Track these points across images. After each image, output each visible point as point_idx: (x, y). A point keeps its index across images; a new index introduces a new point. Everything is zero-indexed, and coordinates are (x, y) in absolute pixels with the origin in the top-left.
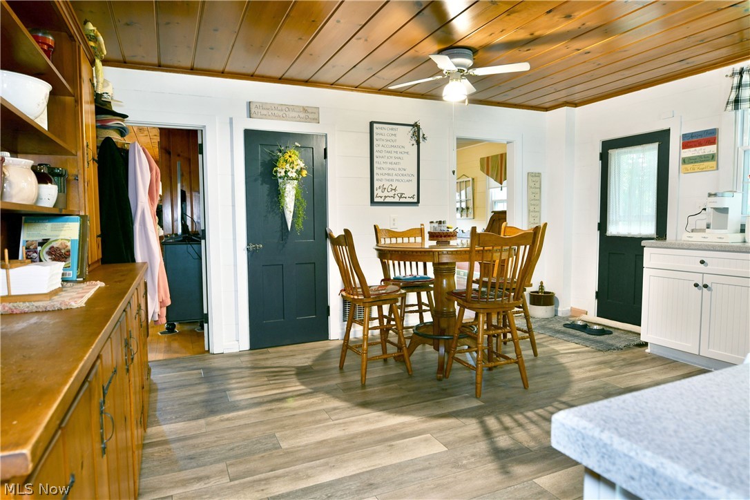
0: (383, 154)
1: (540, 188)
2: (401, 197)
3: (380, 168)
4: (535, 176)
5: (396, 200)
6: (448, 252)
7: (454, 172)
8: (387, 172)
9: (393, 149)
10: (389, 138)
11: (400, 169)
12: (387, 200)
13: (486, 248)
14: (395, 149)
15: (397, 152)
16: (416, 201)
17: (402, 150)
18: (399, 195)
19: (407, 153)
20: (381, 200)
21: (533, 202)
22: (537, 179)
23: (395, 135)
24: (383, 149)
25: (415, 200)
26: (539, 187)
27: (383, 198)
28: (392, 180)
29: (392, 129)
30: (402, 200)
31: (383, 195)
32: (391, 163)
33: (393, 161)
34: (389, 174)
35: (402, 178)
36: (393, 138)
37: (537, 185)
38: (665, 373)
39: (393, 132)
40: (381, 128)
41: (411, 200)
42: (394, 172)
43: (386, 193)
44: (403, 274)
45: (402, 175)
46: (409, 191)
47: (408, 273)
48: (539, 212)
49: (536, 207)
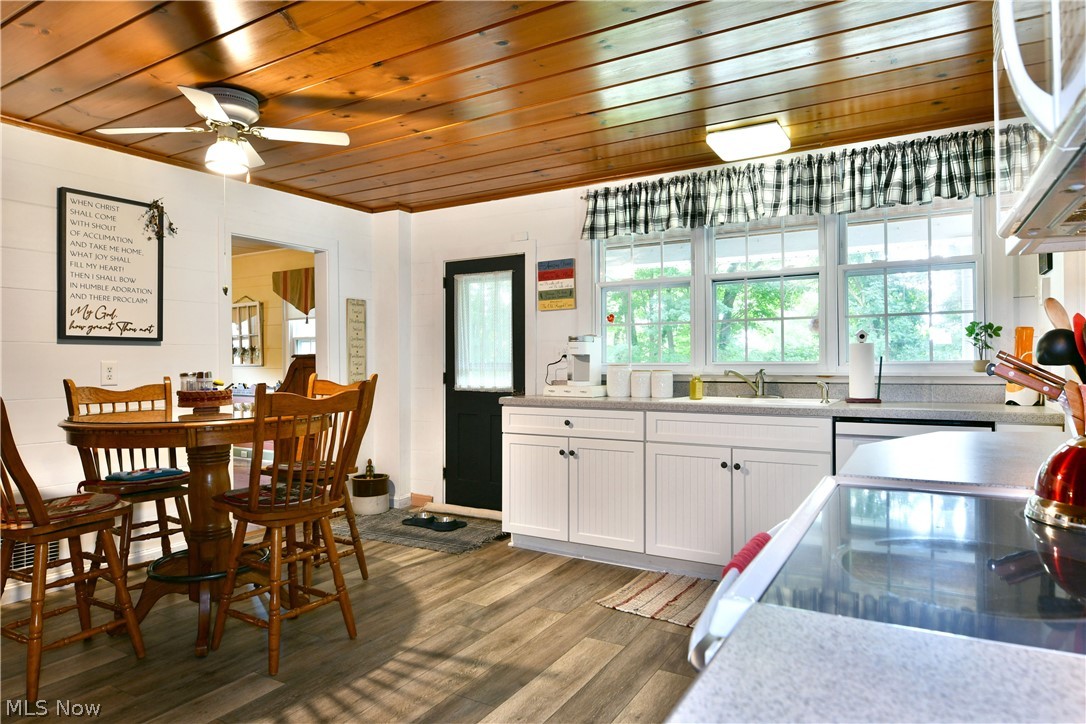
0: (87, 250)
1: (365, 322)
2: (125, 329)
3: (80, 275)
4: (358, 305)
5: (116, 333)
6: (214, 427)
7: (225, 291)
8: (95, 282)
9: (107, 242)
10: (99, 222)
11: (122, 279)
12: (95, 333)
13: (283, 418)
14: (114, 244)
15: (116, 249)
16: (156, 337)
17: (127, 246)
18: (121, 325)
19: (138, 252)
20: (83, 333)
21: (355, 343)
22: (360, 308)
23: (113, 218)
24: (87, 240)
25: (154, 335)
26: (363, 320)
27: (86, 330)
28: (106, 298)
29: (106, 207)
30: (126, 334)
31: (87, 323)
32: (105, 267)
33: (109, 263)
34: (98, 287)
35: (128, 295)
36: (109, 222)
37: (361, 319)
38: (534, 573)
39: (110, 213)
40: (83, 203)
41: (146, 335)
42: (111, 284)
43: (92, 321)
44: (127, 468)
45: (128, 290)
46: (142, 319)
47: (139, 466)
48: (364, 357)
49: (360, 350)
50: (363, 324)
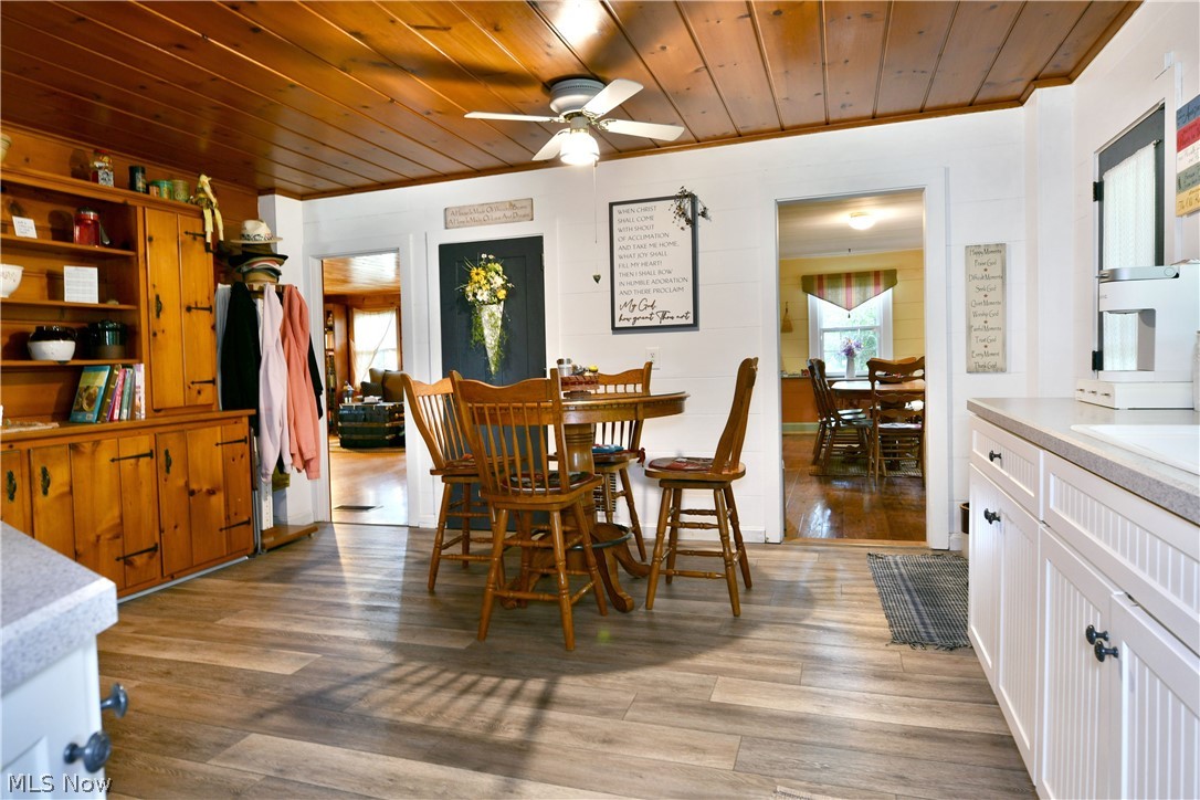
0: (631, 251)
1: (1003, 277)
2: (663, 317)
3: (626, 275)
4: (987, 252)
5: (656, 322)
8: (638, 278)
9: (648, 241)
10: (641, 224)
11: (660, 272)
12: (639, 323)
14: (652, 241)
15: (654, 245)
16: (692, 322)
17: (665, 240)
18: (660, 314)
19: (674, 243)
20: (629, 324)
21: (980, 309)
22: (996, 257)
23: (651, 218)
24: (631, 243)
25: (690, 321)
26: (999, 273)
27: (632, 321)
28: (647, 291)
29: (645, 209)
30: (665, 322)
31: (632, 316)
32: (646, 264)
33: (649, 259)
34: (641, 283)
35: (665, 285)
36: (648, 222)
37: (995, 271)
39: (647, 214)
40: (627, 211)
41: (683, 321)
42: (650, 278)
43: (637, 313)
45: (666, 281)
46: (679, 307)
48: (1002, 329)
49: (988, 319)
50: (1000, 281)
